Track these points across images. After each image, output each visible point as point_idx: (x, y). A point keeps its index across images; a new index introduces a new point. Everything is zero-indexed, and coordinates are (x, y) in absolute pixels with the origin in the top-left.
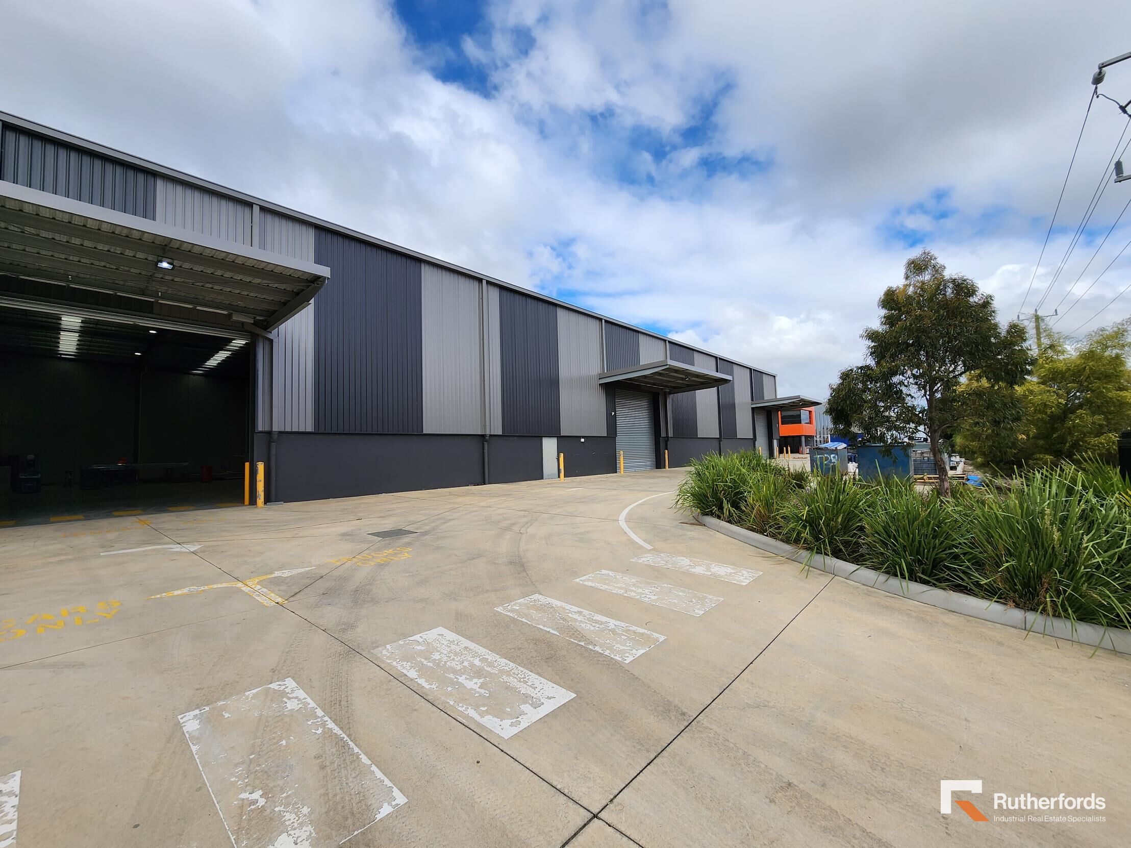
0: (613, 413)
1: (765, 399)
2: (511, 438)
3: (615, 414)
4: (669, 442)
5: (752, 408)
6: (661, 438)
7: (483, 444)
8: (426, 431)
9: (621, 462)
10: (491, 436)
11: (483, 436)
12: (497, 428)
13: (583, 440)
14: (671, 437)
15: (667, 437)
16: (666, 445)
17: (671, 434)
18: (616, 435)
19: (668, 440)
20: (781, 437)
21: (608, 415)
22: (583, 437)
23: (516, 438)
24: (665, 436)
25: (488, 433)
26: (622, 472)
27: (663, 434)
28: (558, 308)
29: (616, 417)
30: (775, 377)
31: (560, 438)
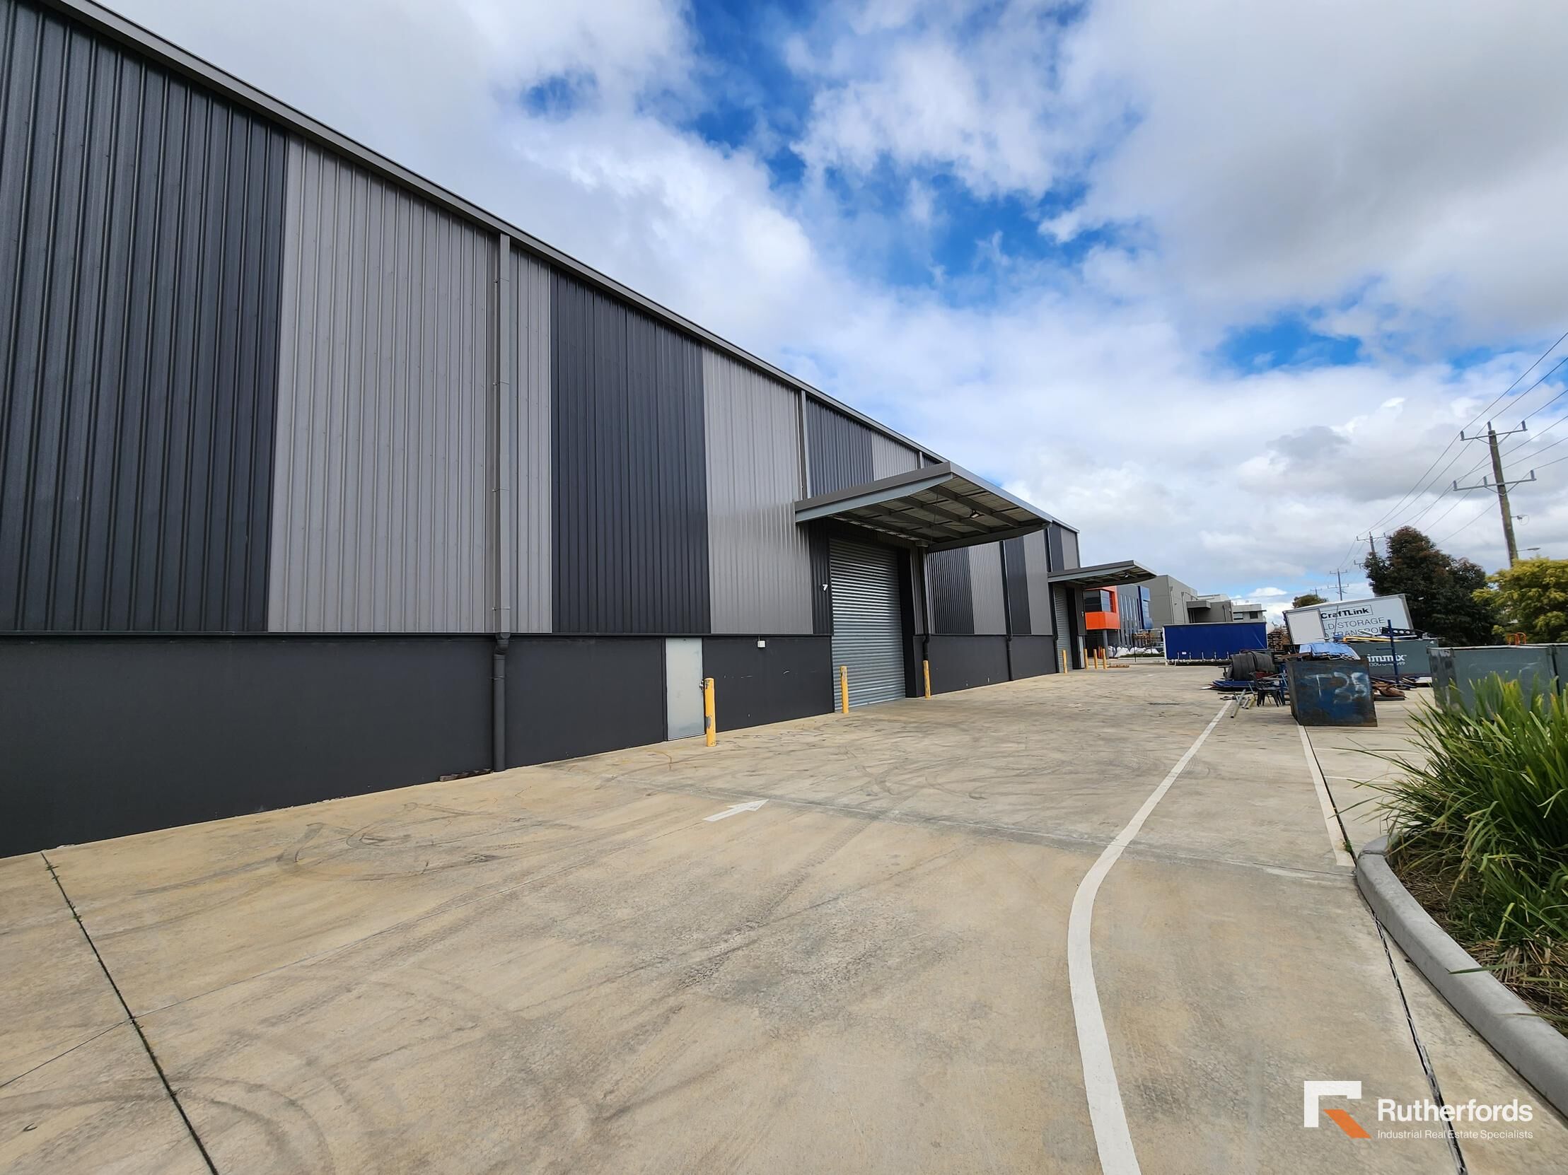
0: (826, 586)
1: (1065, 569)
2: (580, 643)
3: (829, 587)
4: (928, 645)
5: (1049, 583)
6: (914, 637)
7: (493, 660)
8: (275, 625)
9: (844, 689)
10: (514, 637)
11: (492, 638)
12: (539, 619)
13: (762, 644)
14: (932, 635)
15: (926, 634)
16: (924, 650)
17: (931, 630)
18: (832, 632)
19: (927, 641)
20: (1088, 631)
21: (816, 588)
22: (763, 637)
23: (593, 642)
24: (923, 633)
25: (505, 628)
26: (846, 711)
27: (919, 630)
28: (703, 350)
29: (830, 596)
30: (1076, 533)
31: (710, 641)
